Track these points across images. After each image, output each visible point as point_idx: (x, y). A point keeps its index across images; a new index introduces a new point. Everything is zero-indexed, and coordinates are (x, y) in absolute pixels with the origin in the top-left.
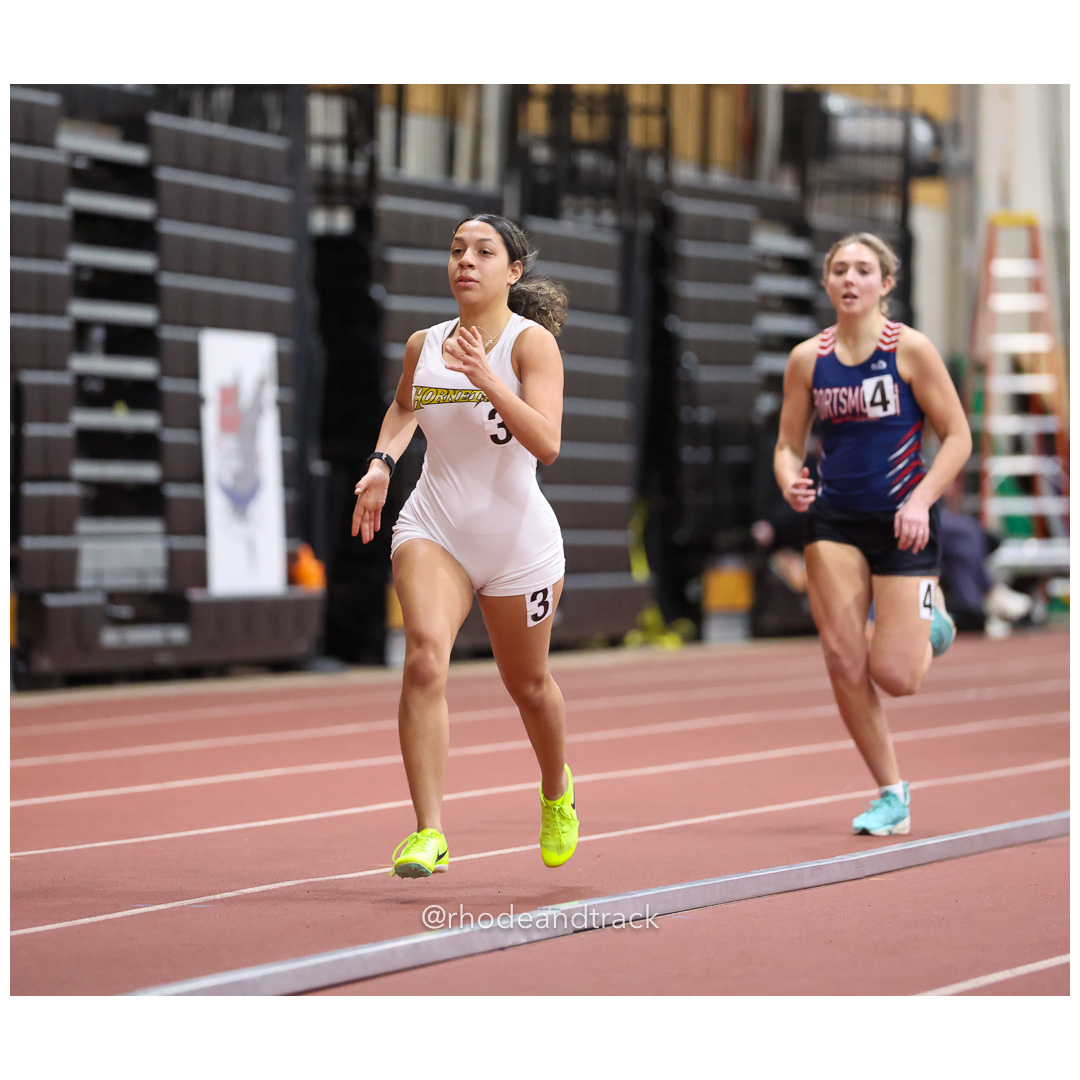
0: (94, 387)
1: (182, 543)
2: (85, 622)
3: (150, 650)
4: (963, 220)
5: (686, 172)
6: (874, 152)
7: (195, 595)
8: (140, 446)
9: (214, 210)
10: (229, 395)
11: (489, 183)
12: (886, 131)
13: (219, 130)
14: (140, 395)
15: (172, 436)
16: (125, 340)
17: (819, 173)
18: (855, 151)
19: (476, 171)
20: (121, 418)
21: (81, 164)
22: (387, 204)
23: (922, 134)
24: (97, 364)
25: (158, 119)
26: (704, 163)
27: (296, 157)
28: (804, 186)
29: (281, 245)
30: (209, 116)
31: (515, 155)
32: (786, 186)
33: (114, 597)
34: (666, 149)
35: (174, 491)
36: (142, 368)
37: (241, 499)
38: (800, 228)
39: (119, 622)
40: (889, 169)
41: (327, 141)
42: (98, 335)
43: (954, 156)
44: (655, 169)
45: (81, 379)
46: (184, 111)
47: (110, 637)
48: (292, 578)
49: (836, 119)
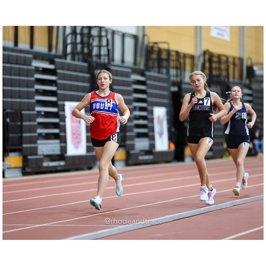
0: (137, 117)
1: (152, 142)
2: (137, 155)
3: (146, 160)
5: (231, 80)
6: (262, 76)
7: (154, 151)
8: (144, 126)
9: (156, 87)
10: (159, 118)
14: (144, 118)
15: (150, 125)
16: (142, 109)
17: (253, 80)
18: (259, 76)
20: (141, 122)
21: (135, 81)
22: (184, 86)
24: (137, 113)
25: (147, 73)
26: (234, 78)
27: (169, 79)
28: (250, 82)
29: (166, 93)
30: (155, 72)
32: (247, 82)
33: (142, 151)
34: (228, 76)
35: (150, 134)
36: (144, 114)
37: (161, 134)
38: (250, 88)
39: (142, 155)
41: (173, 76)
42: (137, 109)
44: (226, 80)
45: (135, 116)
46: (150, 71)
47: (141, 158)
48: (169, 147)
49: (255, 71)
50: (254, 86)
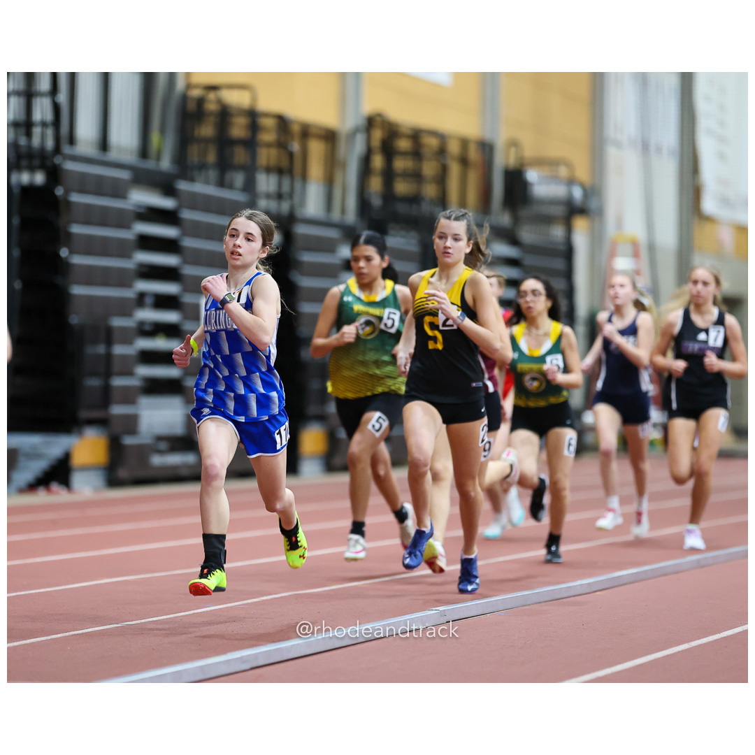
0: (147, 328)
2: (143, 452)
3: (176, 467)
4: (597, 239)
6: (553, 202)
9: (209, 232)
11: (351, 216)
12: (558, 191)
13: (211, 190)
14: (170, 330)
16: (164, 302)
17: (524, 213)
18: (542, 202)
19: (343, 211)
20: (160, 343)
21: (142, 211)
22: (301, 230)
23: (577, 193)
24: (149, 315)
25: (183, 186)
28: (516, 220)
30: (207, 182)
31: (364, 205)
32: (505, 219)
33: (160, 438)
34: (443, 199)
35: (189, 382)
36: (171, 317)
38: (514, 241)
39: (160, 452)
40: (559, 211)
41: (268, 196)
42: (149, 300)
43: (593, 204)
45: (142, 323)
46: (191, 179)
47: (157, 460)
49: (531, 184)
50: (528, 235)
